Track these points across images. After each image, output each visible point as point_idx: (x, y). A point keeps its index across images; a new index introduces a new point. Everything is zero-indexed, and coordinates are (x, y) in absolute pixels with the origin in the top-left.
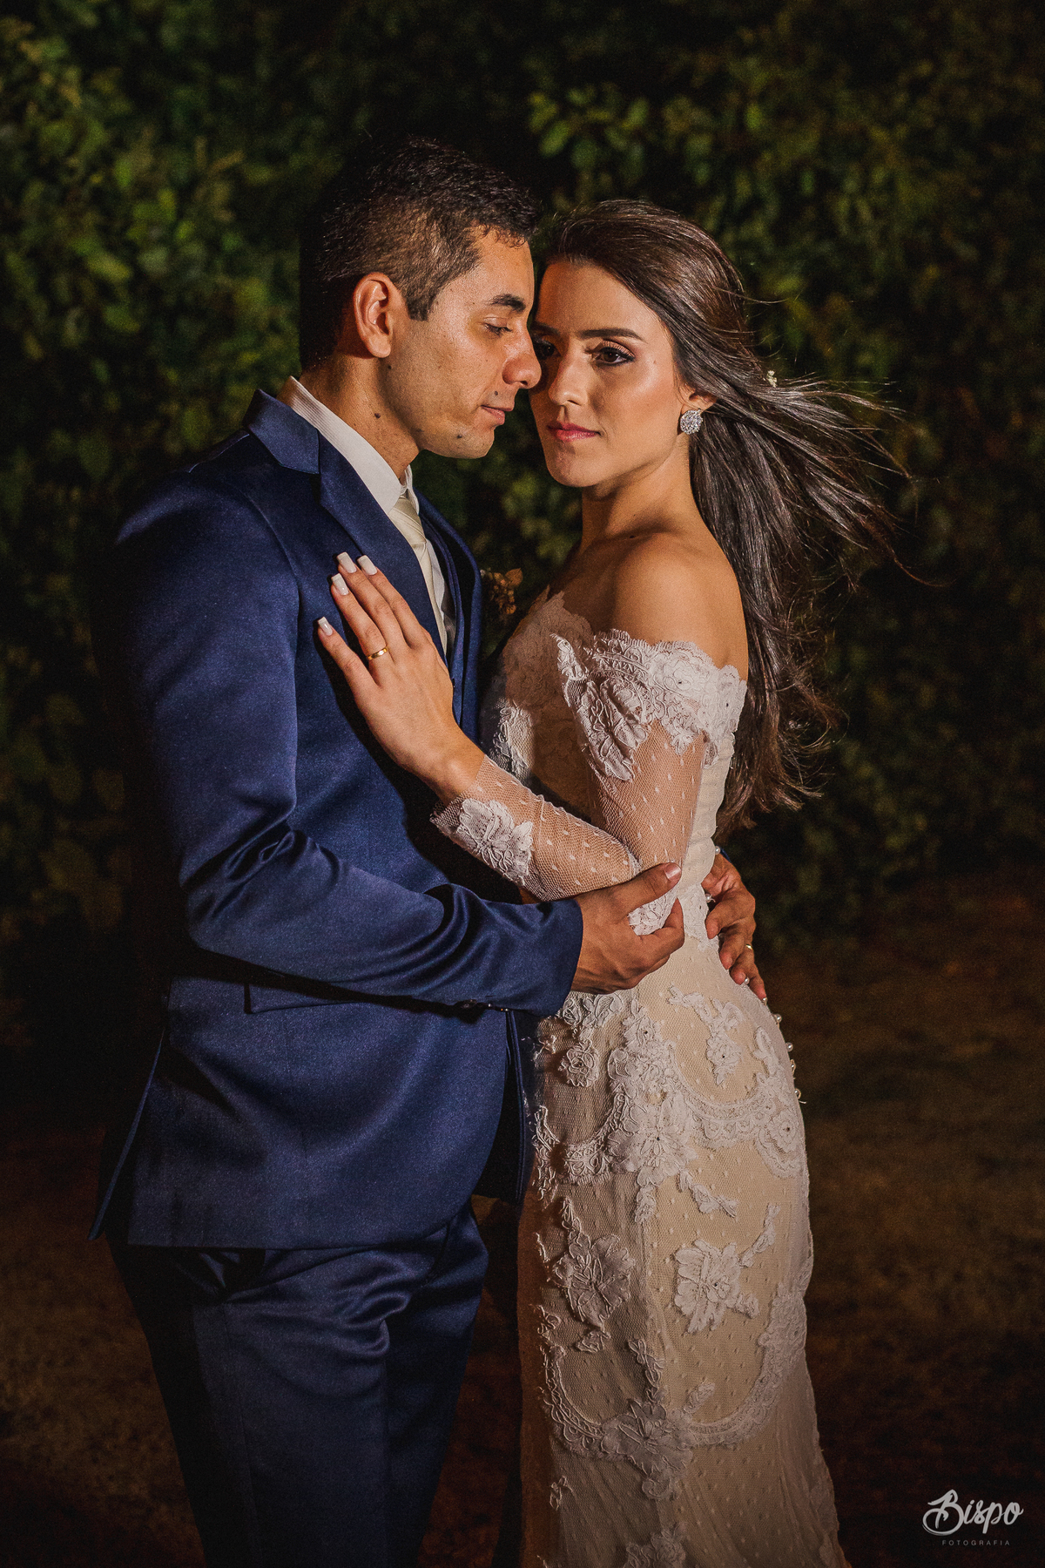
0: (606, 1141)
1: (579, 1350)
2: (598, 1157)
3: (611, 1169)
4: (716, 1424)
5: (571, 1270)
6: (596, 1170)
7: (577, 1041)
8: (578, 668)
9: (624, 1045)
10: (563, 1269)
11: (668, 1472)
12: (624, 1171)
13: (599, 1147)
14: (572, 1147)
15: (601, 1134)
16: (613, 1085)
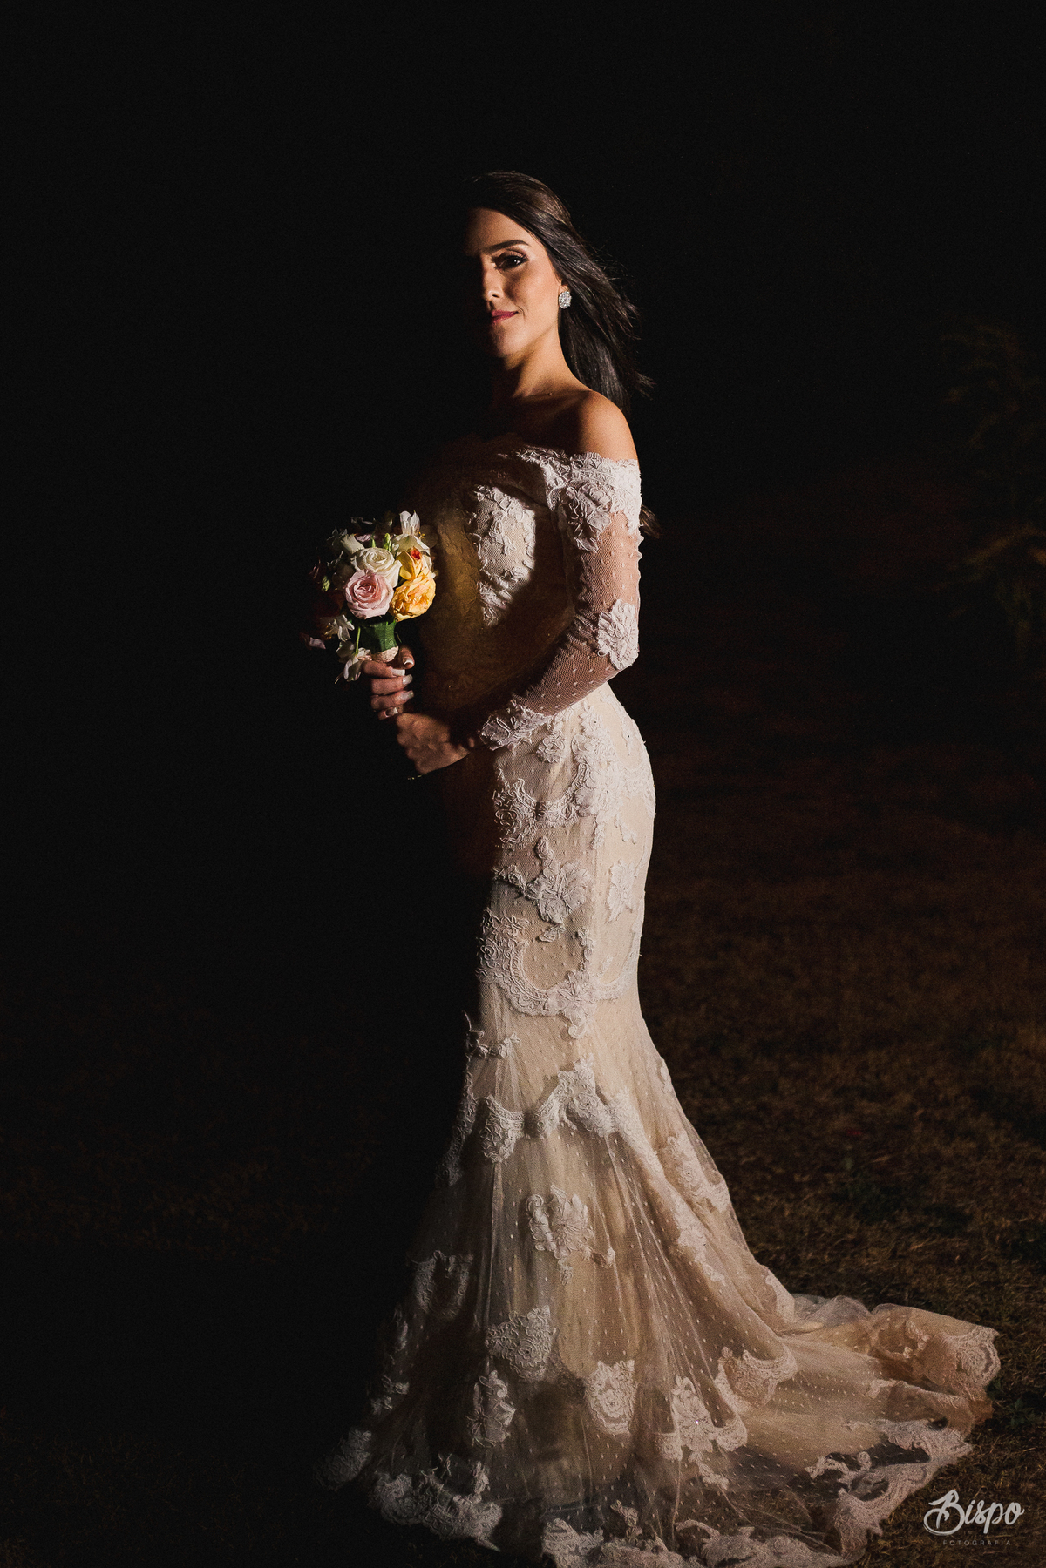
0: (574, 796)
1: (540, 941)
2: (569, 807)
3: (578, 814)
4: (609, 985)
5: (544, 887)
6: (568, 816)
7: (550, 733)
8: (559, 480)
9: (582, 731)
10: (538, 885)
11: (584, 1019)
12: (589, 814)
13: (568, 800)
14: (549, 803)
15: (570, 792)
16: (577, 758)
